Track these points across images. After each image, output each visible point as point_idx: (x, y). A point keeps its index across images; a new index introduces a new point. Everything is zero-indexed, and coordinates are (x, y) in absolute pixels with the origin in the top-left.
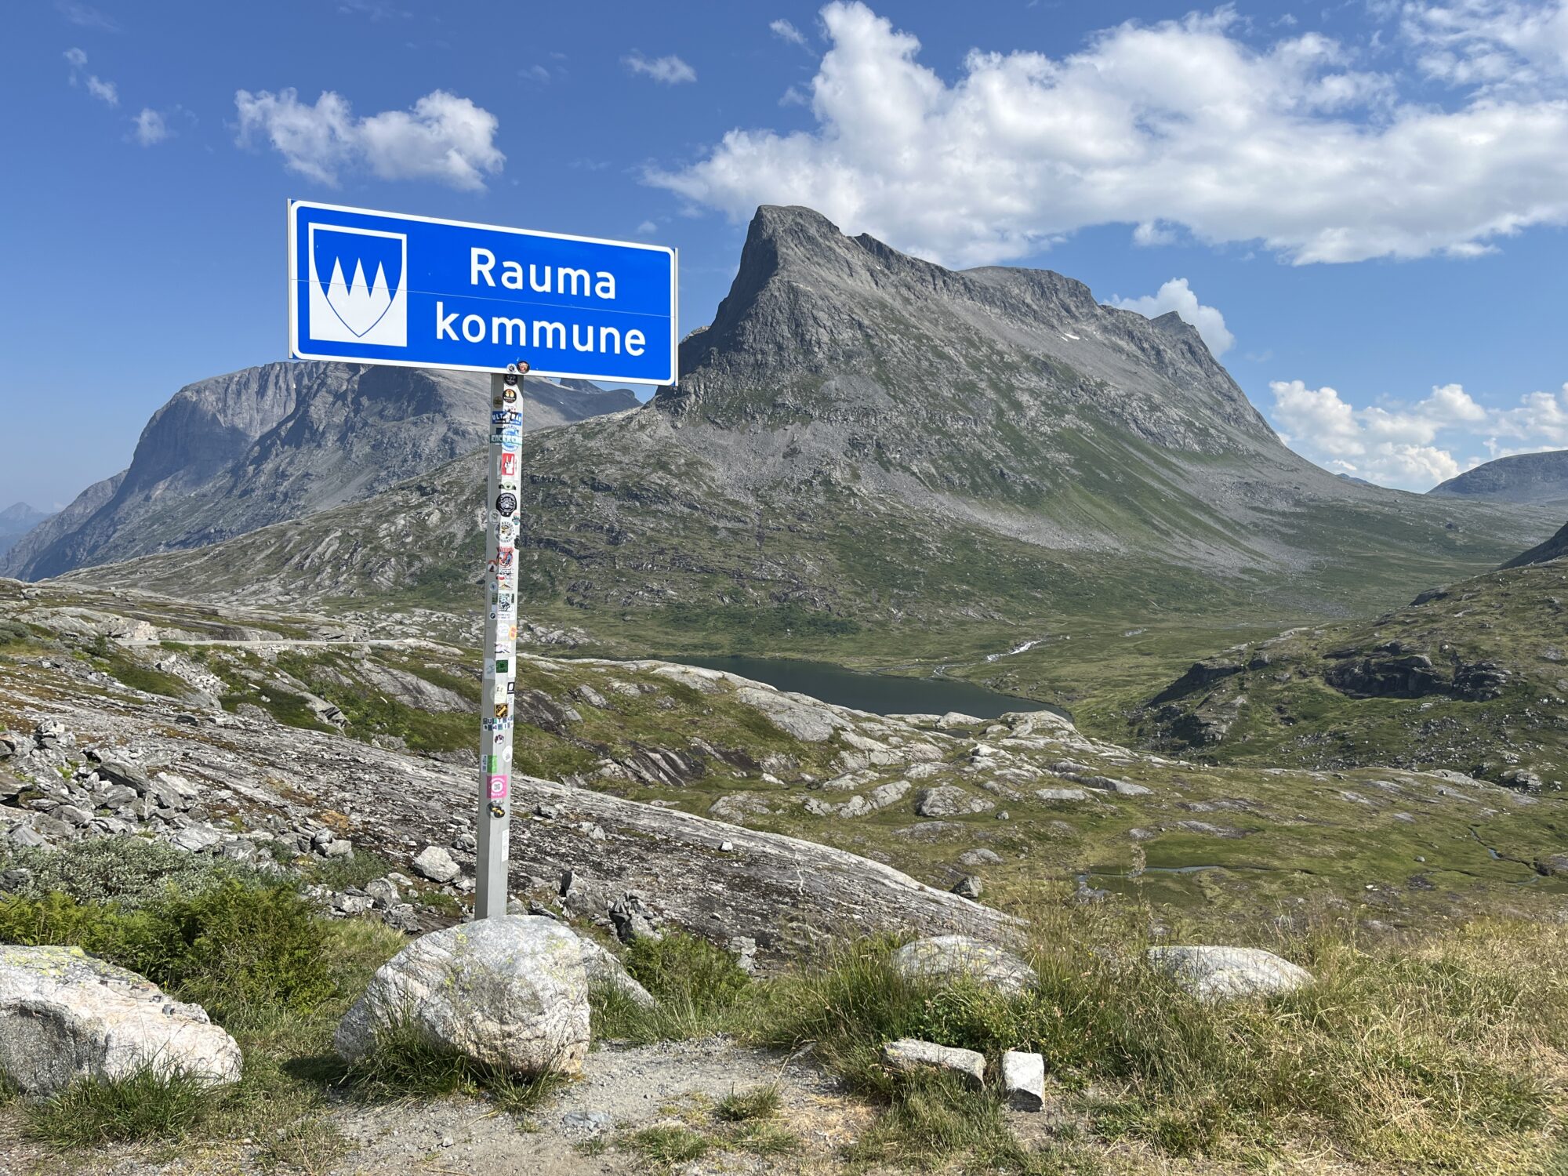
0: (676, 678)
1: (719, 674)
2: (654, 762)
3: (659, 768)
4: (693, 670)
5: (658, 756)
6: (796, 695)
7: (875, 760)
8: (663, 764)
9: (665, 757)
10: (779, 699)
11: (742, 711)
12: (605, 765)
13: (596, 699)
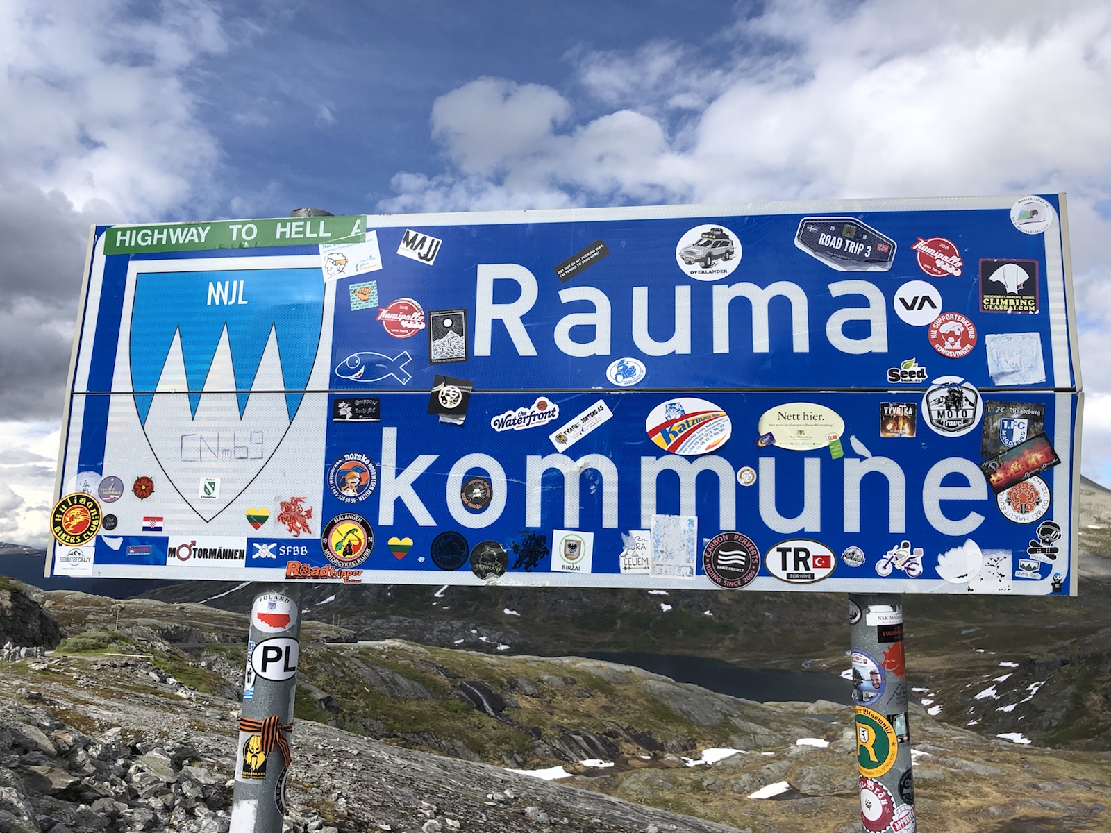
0: (592, 671)
1: (627, 668)
2: (577, 742)
4: (605, 664)
5: (579, 738)
6: (690, 686)
7: (759, 742)
9: (586, 739)
10: (677, 689)
11: (647, 701)
12: (538, 745)
13: (530, 689)
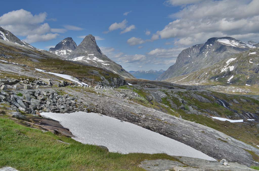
0: (255, 99)
2: (247, 115)
3: (248, 116)
5: (248, 114)
8: (249, 115)
12: (236, 114)
13: (236, 102)
